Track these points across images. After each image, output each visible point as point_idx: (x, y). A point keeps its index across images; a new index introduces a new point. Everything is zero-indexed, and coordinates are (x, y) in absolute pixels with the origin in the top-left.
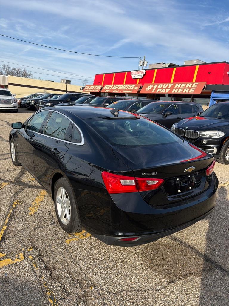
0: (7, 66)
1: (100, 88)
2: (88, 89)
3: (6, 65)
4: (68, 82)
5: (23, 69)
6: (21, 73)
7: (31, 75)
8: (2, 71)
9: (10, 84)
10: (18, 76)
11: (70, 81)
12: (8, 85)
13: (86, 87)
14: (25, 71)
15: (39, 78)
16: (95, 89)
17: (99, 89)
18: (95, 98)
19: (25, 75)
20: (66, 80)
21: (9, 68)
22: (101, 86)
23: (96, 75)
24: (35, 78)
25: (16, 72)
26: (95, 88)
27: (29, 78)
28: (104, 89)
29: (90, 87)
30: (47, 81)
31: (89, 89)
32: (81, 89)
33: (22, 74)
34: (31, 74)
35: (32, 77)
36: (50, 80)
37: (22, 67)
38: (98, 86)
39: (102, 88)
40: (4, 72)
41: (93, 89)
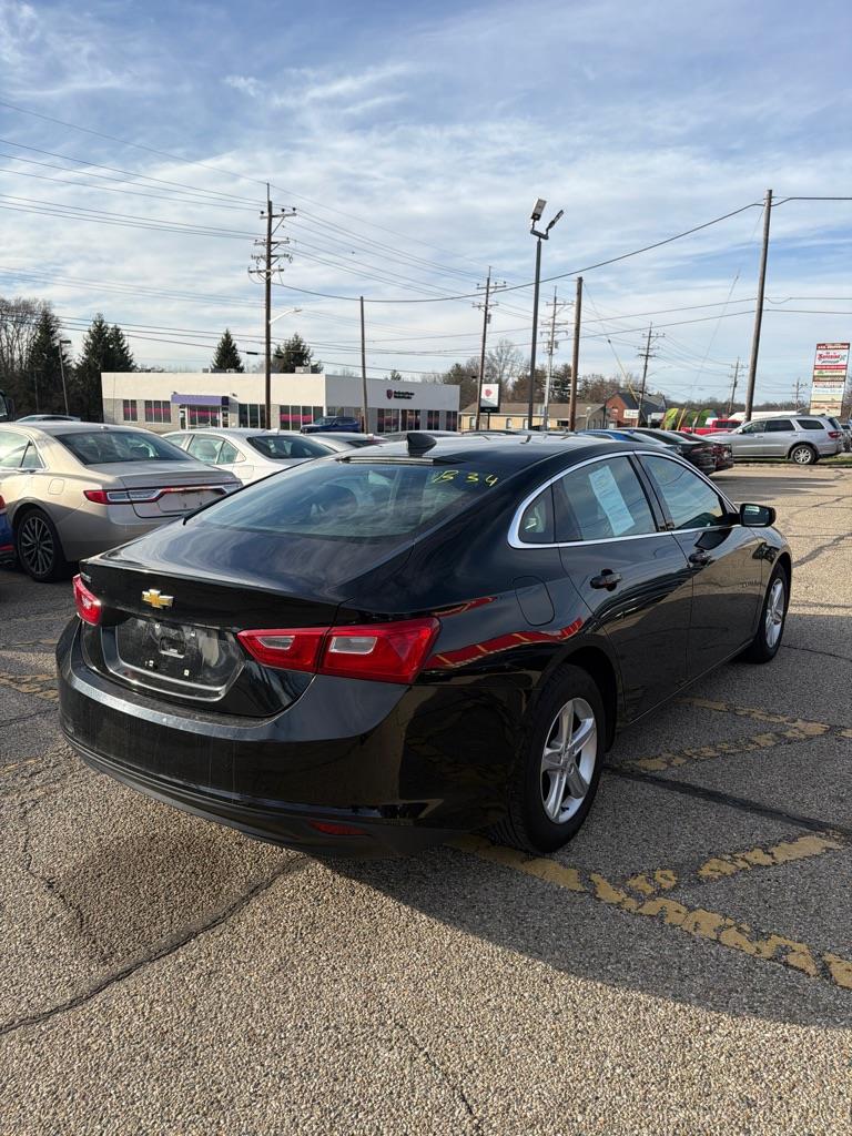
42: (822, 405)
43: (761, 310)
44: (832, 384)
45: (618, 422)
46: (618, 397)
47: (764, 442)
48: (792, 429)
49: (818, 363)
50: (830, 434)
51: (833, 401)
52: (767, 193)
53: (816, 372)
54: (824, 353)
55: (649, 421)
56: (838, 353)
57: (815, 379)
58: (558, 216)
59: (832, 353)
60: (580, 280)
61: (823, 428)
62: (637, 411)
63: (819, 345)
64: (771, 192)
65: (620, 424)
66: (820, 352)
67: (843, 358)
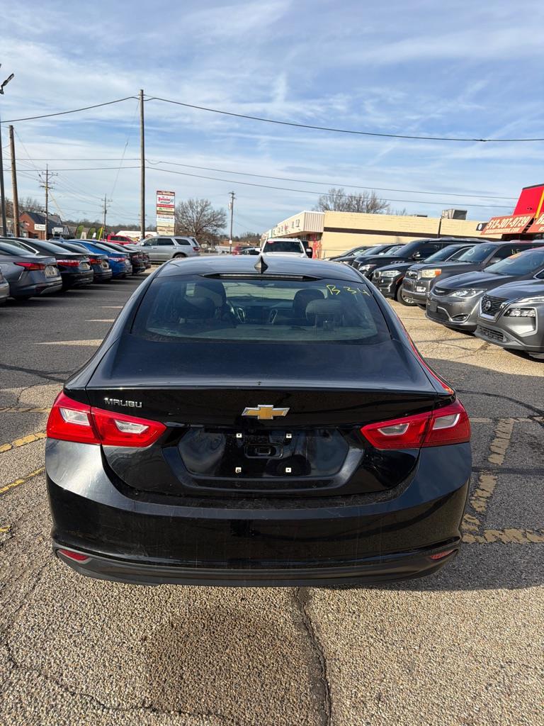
0: (339, 191)
1: (526, 222)
2: (494, 227)
3: (337, 190)
4: (460, 215)
5: (370, 196)
6: (365, 203)
7: (387, 206)
8: (329, 203)
9: (326, 229)
10: (358, 211)
11: (464, 213)
12: (322, 231)
13: (490, 224)
14: (374, 199)
15: (404, 212)
16: (511, 226)
17: (523, 225)
18: (473, 246)
19: (373, 208)
20: (456, 211)
21: (341, 196)
22: (529, 217)
23: (524, 189)
24: (395, 212)
25: (354, 202)
26: (514, 223)
27: (381, 213)
28: (537, 223)
29: (500, 223)
30: (411, 216)
31: (496, 228)
32: (477, 229)
33: (367, 206)
34: (387, 204)
35: (389, 210)
36: (419, 214)
37: (370, 191)
38: (521, 218)
39: (531, 222)
40: (331, 206)
41: (508, 227)
42: (164, 229)
43: (144, 167)
44: (168, 216)
45: (29, 233)
46: (26, 214)
47: (157, 252)
48: (172, 244)
49: (159, 203)
50: (194, 248)
51: (169, 227)
52: (140, 91)
53: (158, 208)
54: (161, 196)
55: (53, 233)
56: (169, 197)
57: (158, 212)
58: (10, 78)
59: (166, 197)
60: (12, 128)
61: (189, 244)
62: (45, 226)
63: (158, 192)
64: (142, 91)
65: (31, 235)
66: (159, 196)
67: (172, 201)
